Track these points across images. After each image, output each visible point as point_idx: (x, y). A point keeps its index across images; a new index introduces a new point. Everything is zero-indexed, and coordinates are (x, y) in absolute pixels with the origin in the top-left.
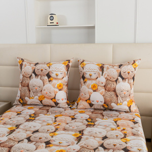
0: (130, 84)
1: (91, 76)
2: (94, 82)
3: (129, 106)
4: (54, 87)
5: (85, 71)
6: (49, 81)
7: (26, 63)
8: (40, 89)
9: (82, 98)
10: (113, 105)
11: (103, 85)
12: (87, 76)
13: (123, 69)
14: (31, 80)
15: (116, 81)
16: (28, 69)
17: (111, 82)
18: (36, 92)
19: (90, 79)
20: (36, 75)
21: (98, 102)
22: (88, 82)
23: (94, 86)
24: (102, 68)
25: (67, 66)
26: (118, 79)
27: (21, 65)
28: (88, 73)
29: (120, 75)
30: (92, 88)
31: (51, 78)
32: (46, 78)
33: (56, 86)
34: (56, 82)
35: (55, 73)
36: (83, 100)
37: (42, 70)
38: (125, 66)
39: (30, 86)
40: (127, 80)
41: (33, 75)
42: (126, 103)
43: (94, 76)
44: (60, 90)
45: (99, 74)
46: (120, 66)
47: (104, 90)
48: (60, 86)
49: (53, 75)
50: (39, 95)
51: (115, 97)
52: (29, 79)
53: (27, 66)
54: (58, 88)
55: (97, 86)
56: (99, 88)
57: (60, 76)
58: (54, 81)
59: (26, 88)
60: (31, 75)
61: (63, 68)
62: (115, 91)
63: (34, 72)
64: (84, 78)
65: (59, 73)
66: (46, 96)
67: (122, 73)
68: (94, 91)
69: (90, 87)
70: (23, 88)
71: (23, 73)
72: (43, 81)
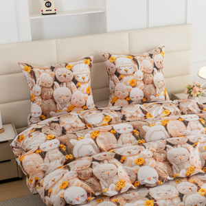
2: (131, 78)
3: (165, 95)
4: (84, 93)
5: (117, 66)
6: (77, 87)
7: (38, 69)
8: (69, 98)
9: (119, 96)
10: (152, 97)
11: (142, 79)
12: (122, 72)
14: (55, 90)
16: (45, 77)
17: (148, 75)
18: (64, 104)
19: (126, 75)
20: (60, 83)
21: (137, 97)
22: (125, 78)
23: (133, 82)
24: (135, 61)
25: (89, 65)
27: (32, 73)
28: (123, 69)
30: (130, 85)
31: (79, 84)
32: (73, 84)
34: (84, 87)
35: (81, 76)
36: (121, 99)
37: (65, 76)
38: (156, 56)
41: (56, 83)
42: (162, 93)
43: (130, 71)
45: (135, 68)
46: (151, 56)
47: (143, 84)
48: (88, 90)
49: (80, 79)
50: (68, 106)
52: (51, 89)
55: (135, 81)
56: (138, 82)
58: (82, 86)
60: (54, 84)
61: (86, 68)
62: (153, 83)
63: (56, 79)
64: (117, 74)
65: (85, 76)
66: (76, 105)
68: (134, 87)
69: (128, 83)
70: (45, 102)
71: (40, 83)
72: (70, 88)
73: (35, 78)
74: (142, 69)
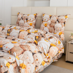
0: (62, 25)
3: (60, 35)
4: (28, 24)
6: (27, 22)
11: (50, 24)
15: (55, 23)
16: (20, 16)
17: (53, 23)
19: (44, 21)
20: (22, 19)
22: (44, 23)
23: (46, 25)
25: (35, 16)
26: (56, 22)
27: (18, 15)
28: (44, 19)
29: (58, 20)
30: (45, 25)
31: (28, 21)
32: (26, 20)
33: (29, 24)
35: (29, 18)
37: (25, 17)
40: (60, 23)
41: (21, 19)
42: (58, 33)
47: (49, 26)
49: (29, 19)
51: (53, 30)
52: (19, 20)
53: (20, 15)
54: (30, 25)
55: (47, 24)
56: (48, 25)
57: (32, 20)
58: (29, 22)
59: (18, 24)
61: (33, 16)
62: (54, 27)
67: (59, 19)
68: (45, 27)
71: (18, 18)
72: (24, 21)
74: (51, 20)
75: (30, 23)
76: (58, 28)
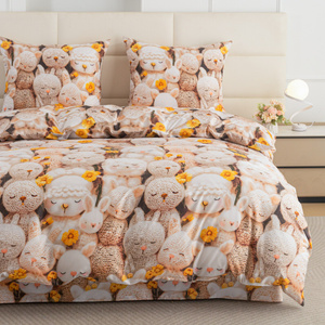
0: (218, 79)
1: (153, 66)
2: (160, 77)
4: (81, 89)
5: (141, 57)
6: (72, 78)
7: (21, 46)
8: (56, 92)
11: (177, 80)
12: (147, 66)
13: (207, 55)
14: (38, 77)
15: (197, 74)
16: (28, 57)
17: (188, 76)
19: (152, 72)
20: (46, 67)
22: (150, 77)
23: (161, 84)
24: (172, 53)
25: (100, 52)
26: (199, 71)
27: (11, 51)
28: (149, 62)
29: (203, 65)
30: (157, 87)
31: (75, 73)
32: (66, 72)
33: (84, 87)
34: (84, 81)
35: (80, 63)
37: (56, 59)
39: (35, 88)
43: (159, 67)
44: (91, 94)
45: (168, 63)
46: (201, 50)
47: (178, 89)
48: (91, 87)
49: (78, 68)
51: (196, 101)
52: (32, 75)
54: (87, 90)
56: (170, 86)
57: (90, 70)
58: (80, 79)
59: (28, 91)
60: (37, 68)
61: (93, 55)
62: (195, 90)
63: (41, 62)
64: (140, 70)
65: (87, 64)
66: (67, 104)
67: (205, 61)
68: (161, 91)
69: (154, 84)
70: (21, 92)
71: (18, 65)
72: (60, 77)
73: (12, 56)
75: (88, 82)
76: (210, 92)
